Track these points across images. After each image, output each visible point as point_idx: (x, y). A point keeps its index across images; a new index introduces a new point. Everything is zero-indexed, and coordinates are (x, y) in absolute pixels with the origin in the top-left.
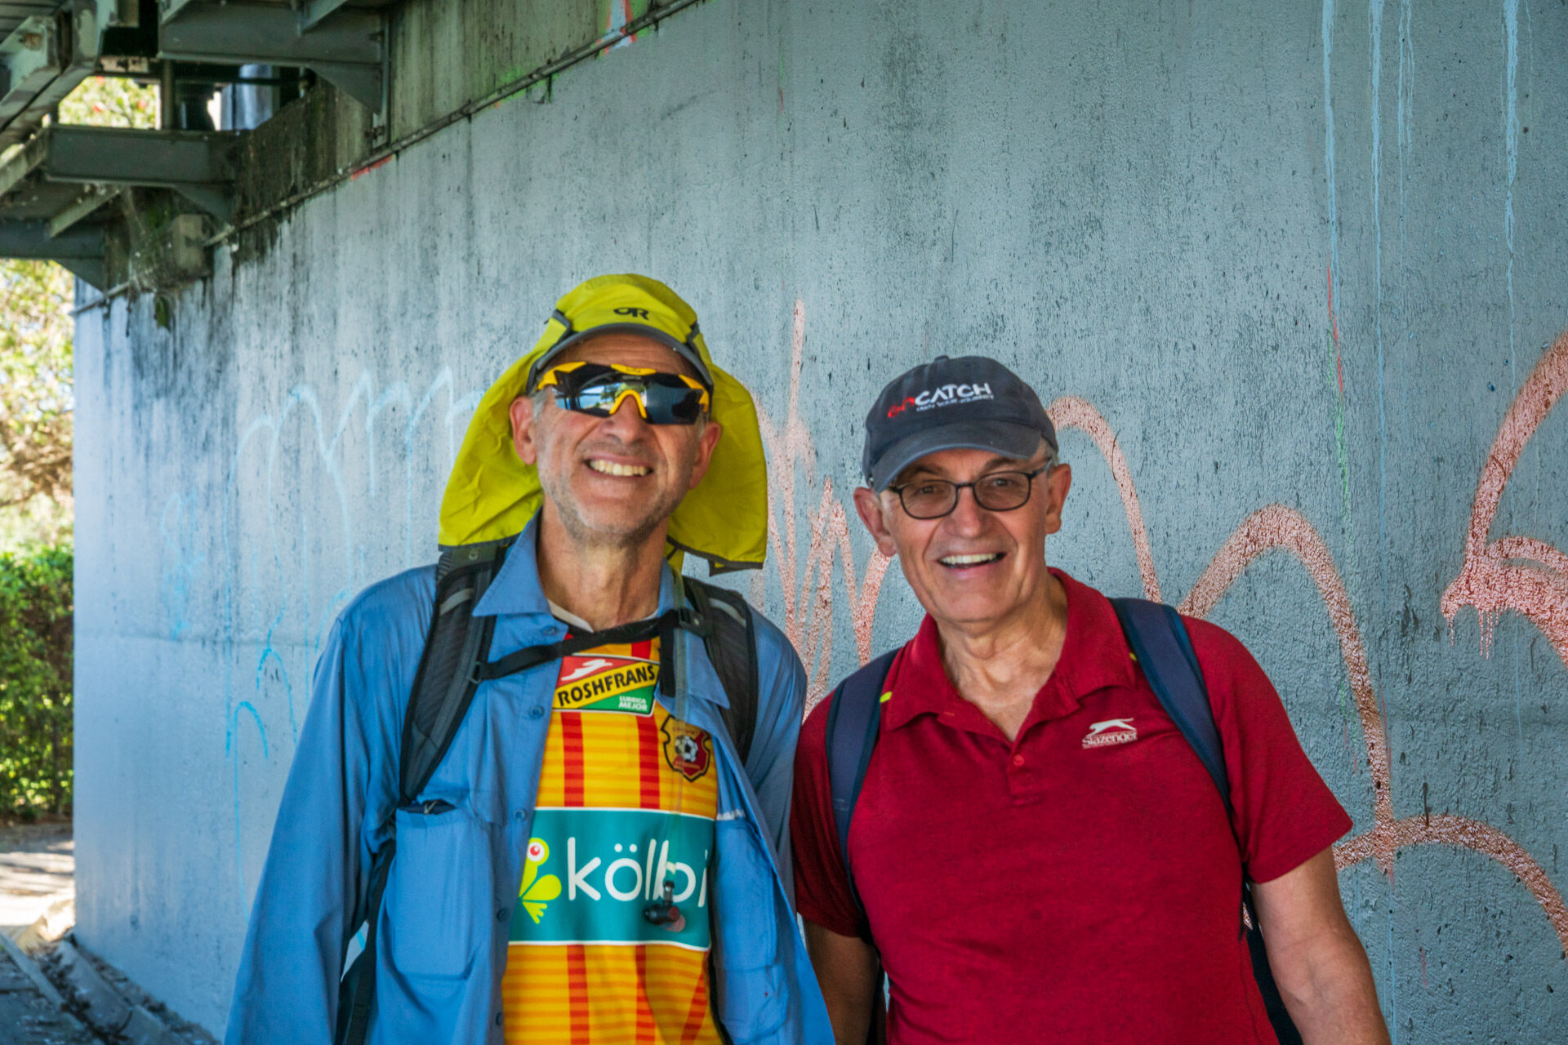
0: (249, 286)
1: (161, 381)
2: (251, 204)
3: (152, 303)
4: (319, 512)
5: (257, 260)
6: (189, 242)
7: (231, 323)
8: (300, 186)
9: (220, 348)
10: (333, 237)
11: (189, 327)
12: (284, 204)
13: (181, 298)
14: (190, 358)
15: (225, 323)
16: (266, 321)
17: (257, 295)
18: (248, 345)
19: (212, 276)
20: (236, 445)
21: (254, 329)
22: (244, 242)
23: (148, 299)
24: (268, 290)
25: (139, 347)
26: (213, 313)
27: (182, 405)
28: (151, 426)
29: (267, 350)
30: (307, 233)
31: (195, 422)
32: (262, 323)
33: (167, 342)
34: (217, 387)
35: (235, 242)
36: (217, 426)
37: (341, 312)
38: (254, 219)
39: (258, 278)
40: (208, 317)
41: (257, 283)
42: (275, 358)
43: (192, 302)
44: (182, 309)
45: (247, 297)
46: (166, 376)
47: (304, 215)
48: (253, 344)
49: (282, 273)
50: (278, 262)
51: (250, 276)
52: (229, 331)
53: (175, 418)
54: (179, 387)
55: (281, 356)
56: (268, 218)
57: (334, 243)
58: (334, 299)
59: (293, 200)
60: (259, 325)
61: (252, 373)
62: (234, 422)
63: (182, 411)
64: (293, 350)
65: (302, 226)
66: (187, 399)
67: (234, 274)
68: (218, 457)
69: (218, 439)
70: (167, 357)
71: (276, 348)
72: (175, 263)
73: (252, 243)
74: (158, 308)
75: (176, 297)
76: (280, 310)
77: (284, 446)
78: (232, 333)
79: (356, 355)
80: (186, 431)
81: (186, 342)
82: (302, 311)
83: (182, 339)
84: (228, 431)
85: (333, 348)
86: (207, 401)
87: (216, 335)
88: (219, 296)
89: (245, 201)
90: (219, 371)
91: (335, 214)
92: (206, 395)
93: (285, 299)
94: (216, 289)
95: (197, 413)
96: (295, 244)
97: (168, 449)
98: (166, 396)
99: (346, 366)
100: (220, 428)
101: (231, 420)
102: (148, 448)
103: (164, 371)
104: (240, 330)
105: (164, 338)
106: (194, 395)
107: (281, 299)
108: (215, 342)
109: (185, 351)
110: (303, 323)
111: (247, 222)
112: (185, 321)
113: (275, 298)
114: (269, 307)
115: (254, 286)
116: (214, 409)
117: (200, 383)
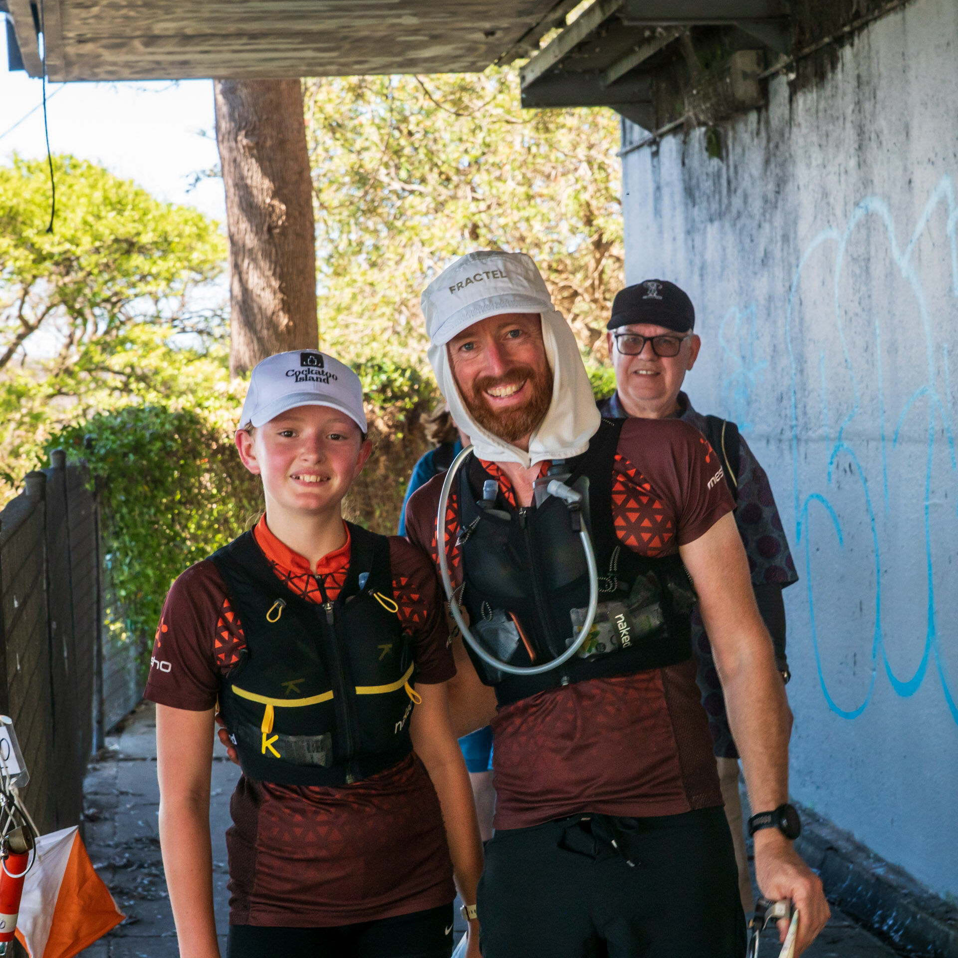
0: (808, 110)
1: (714, 206)
2: (808, 36)
3: (702, 137)
4: (894, 315)
5: (817, 85)
6: (745, 75)
7: (789, 147)
8: (863, 11)
9: (778, 171)
10: (903, 54)
11: (743, 154)
12: (847, 29)
13: (733, 129)
14: (745, 183)
15: (782, 147)
16: (827, 141)
17: (817, 117)
18: (809, 166)
19: (766, 106)
20: (798, 259)
21: (817, 148)
22: (801, 70)
23: (698, 133)
24: (829, 112)
25: (690, 178)
26: (769, 140)
27: (738, 226)
28: (705, 248)
29: (830, 168)
30: (873, 54)
31: (752, 241)
32: (824, 143)
33: (719, 170)
34: (776, 207)
35: (792, 72)
36: (777, 242)
37: (915, 123)
38: (813, 47)
39: (818, 101)
40: (764, 143)
41: (817, 107)
42: (839, 174)
43: (746, 131)
44: (734, 139)
45: (806, 121)
46: (720, 201)
47: (868, 37)
48: (814, 163)
49: (844, 94)
50: (840, 84)
51: (808, 102)
52: (787, 155)
53: (730, 240)
54: (734, 211)
55: (846, 172)
56: (829, 44)
57: (904, 60)
58: (906, 113)
59: (856, 24)
60: (820, 146)
61: (814, 191)
62: (795, 238)
63: (738, 232)
64: (859, 165)
65: (867, 47)
66: (743, 220)
67: (791, 101)
68: (779, 272)
69: (778, 254)
70: (720, 184)
71: (840, 165)
72: (733, 95)
73: (810, 70)
74: (709, 141)
75: (729, 127)
76: (844, 128)
77: (851, 256)
78: (791, 156)
79: (933, 163)
80: (743, 250)
81: (740, 170)
82: (869, 127)
83: (736, 167)
84: (789, 246)
85: (907, 159)
86: (765, 221)
87: (772, 159)
88: (775, 122)
89: (802, 32)
90: (778, 192)
91: (904, 31)
92: (764, 215)
93: (850, 118)
94: (771, 116)
95: (754, 232)
96: (858, 65)
97: (723, 268)
98: (720, 219)
99: (921, 175)
100: (779, 244)
101: (792, 236)
102: (702, 268)
103: (717, 197)
104: (799, 153)
105: (716, 168)
106: (751, 216)
107: (844, 119)
108: (773, 166)
109: (739, 177)
110: (870, 139)
111: (807, 50)
112: (738, 150)
113: (838, 118)
114: (831, 127)
115: (813, 110)
116: (773, 227)
117: (756, 206)
